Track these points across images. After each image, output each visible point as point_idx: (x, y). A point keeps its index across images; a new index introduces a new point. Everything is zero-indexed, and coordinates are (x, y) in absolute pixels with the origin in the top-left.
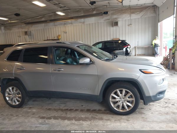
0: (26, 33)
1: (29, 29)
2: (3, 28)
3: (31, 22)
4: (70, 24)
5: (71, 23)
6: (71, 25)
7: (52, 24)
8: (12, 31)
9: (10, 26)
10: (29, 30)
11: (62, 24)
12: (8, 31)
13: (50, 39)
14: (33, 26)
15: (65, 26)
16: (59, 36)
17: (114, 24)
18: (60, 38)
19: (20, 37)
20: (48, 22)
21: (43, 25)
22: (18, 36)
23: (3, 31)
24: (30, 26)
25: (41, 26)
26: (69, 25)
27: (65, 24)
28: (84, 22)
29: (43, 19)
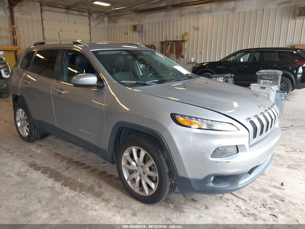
0: (135, 28)
1: (140, 21)
2: (106, 19)
3: (145, 8)
4: (206, 12)
5: (210, 12)
6: (208, 14)
7: (176, 12)
8: (117, 24)
9: (116, 16)
10: (140, 24)
11: (192, 13)
12: (112, 25)
13: (171, 40)
14: (147, 16)
15: (199, 16)
16: (186, 34)
17: (298, 12)
18: (186, 38)
19: (127, 34)
20: (170, 8)
21: (163, 13)
22: (124, 33)
23: (106, 24)
24: (142, 15)
25: (158, 17)
26: (205, 15)
27: (198, 12)
28: (234, 9)
29: (163, 4)
